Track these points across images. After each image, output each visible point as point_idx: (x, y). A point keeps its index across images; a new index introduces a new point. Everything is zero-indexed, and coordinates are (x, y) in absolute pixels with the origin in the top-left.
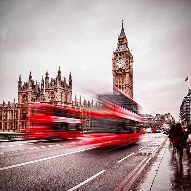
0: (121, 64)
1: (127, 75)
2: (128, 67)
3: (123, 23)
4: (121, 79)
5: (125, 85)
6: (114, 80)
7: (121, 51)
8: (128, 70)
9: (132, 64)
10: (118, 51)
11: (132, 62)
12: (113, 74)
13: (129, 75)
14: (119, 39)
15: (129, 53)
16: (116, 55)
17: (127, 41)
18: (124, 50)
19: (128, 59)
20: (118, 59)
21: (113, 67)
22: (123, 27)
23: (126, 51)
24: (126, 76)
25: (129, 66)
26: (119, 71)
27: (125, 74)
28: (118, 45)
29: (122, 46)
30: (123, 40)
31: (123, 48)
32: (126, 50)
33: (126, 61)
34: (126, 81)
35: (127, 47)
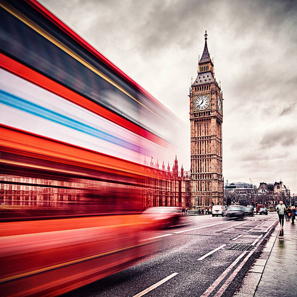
0: (203, 103)
1: (214, 121)
2: (214, 108)
3: (206, 39)
4: (203, 128)
5: (210, 137)
6: (192, 129)
7: (204, 82)
8: (215, 114)
9: (222, 103)
10: (199, 83)
11: (221, 99)
12: (191, 120)
13: (217, 121)
14: (200, 64)
15: (217, 85)
16: (196, 89)
17: (213, 66)
18: (208, 81)
19: (214, 96)
20: (198, 96)
21: (191, 108)
22: (206, 44)
23: (212, 83)
24: (212, 122)
25: (217, 106)
26: (200, 114)
27: (210, 119)
28: (199, 74)
29: (205, 75)
30: (206, 64)
31: (206, 78)
32: (212, 81)
33: (212, 99)
34: (212, 130)
35: (213, 76)
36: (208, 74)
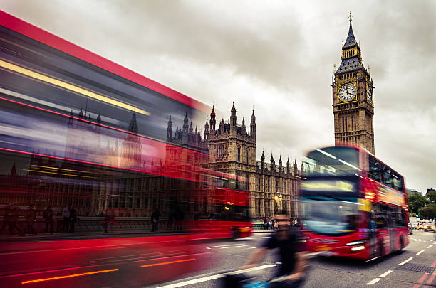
0: (349, 93)
1: (362, 113)
2: (362, 98)
3: (351, 21)
4: (349, 122)
5: (359, 132)
6: (336, 124)
7: (349, 69)
8: (364, 105)
9: (372, 92)
10: (344, 70)
11: (371, 88)
12: (334, 113)
13: (366, 113)
14: (343, 49)
15: (365, 72)
16: (340, 78)
17: (360, 50)
18: (354, 68)
19: (362, 84)
20: (342, 86)
21: (334, 99)
22: (351, 27)
23: (359, 69)
24: (360, 114)
25: (366, 95)
27: (358, 111)
28: (343, 60)
29: (351, 61)
30: (351, 50)
31: (352, 64)
33: (359, 88)
34: (361, 124)
35: (360, 62)
36: (354, 60)
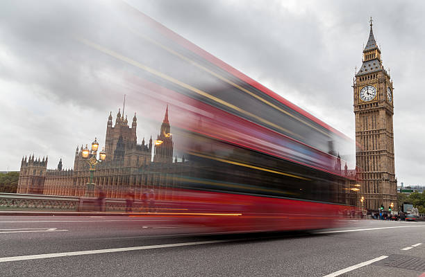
0: (369, 94)
1: (382, 113)
2: (382, 98)
3: (371, 25)
4: (370, 121)
5: (379, 131)
6: (356, 123)
7: (369, 71)
8: (384, 104)
9: (391, 93)
10: (364, 72)
11: (391, 89)
12: (355, 112)
13: (386, 113)
14: (364, 52)
15: (385, 73)
16: (360, 79)
17: (380, 53)
18: (374, 70)
19: (382, 85)
20: (363, 86)
21: (355, 99)
22: (371, 31)
23: (379, 71)
24: (380, 114)
25: (386, 96)
27: (378, 111)
28: (364, 62)
29: (371, 63)
30: (372, 53)
31: (372, 66)
32: (379, 69)
33: (379, 89)
34: (381, 122)
35: (380, 64)
36: (374, 62)
